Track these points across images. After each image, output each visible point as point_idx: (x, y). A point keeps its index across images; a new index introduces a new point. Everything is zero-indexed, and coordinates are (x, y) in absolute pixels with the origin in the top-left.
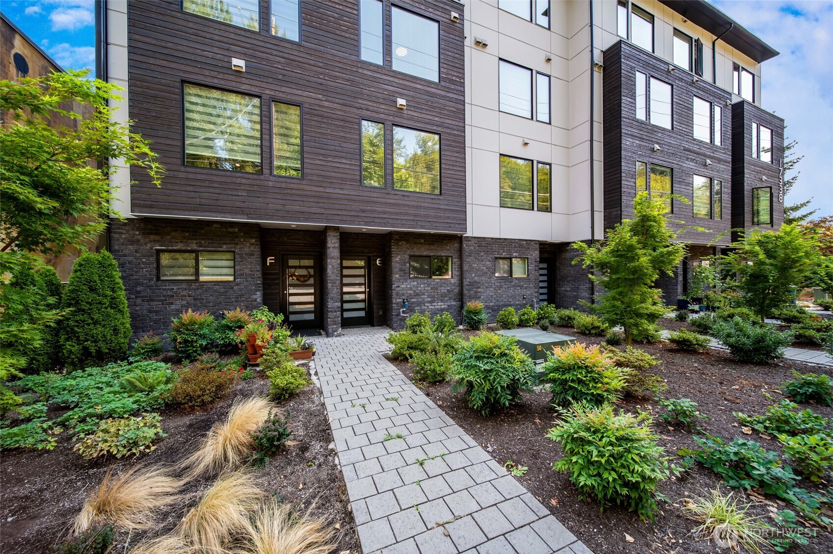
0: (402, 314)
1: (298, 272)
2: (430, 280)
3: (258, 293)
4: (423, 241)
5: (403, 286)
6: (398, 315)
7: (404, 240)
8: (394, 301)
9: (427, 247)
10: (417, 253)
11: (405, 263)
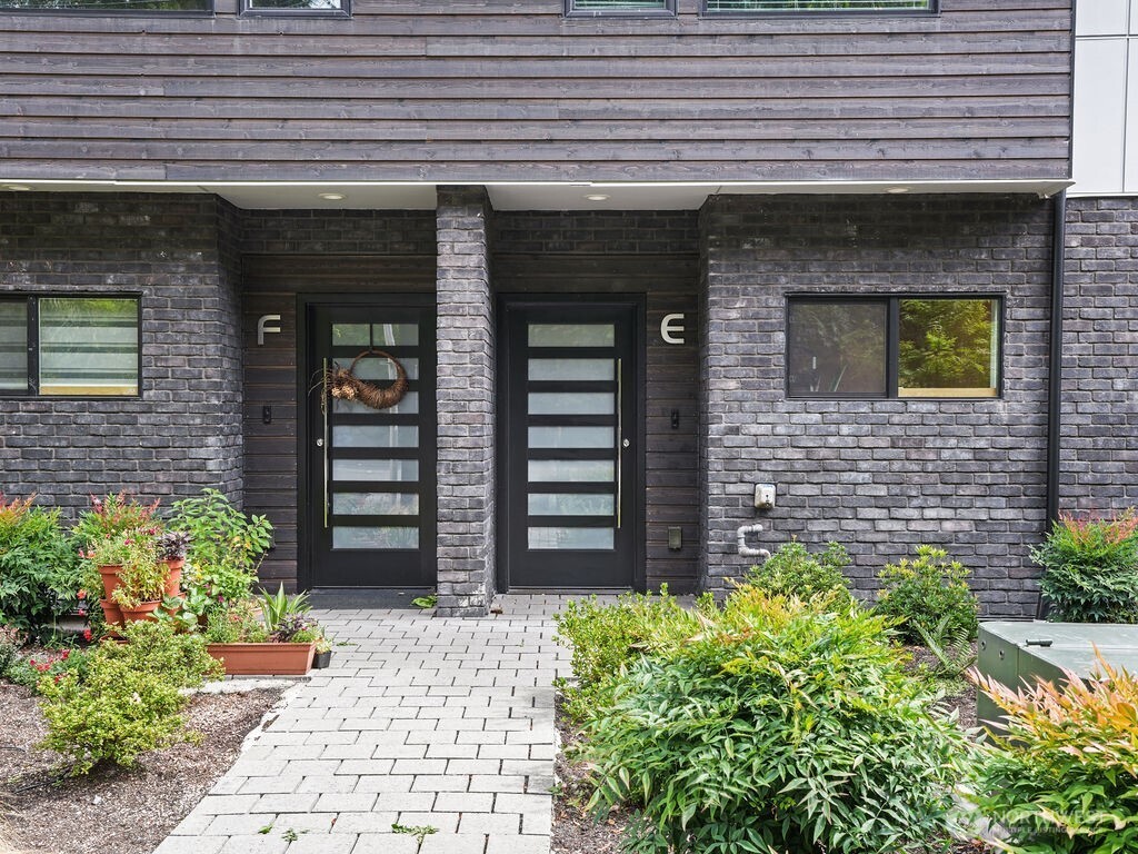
0: (744, 549)
1: (368, 369)
2: (887, 405)
3: (211, 440)
4: (852, 231)
5: (754, 429)
6: (731, 550)
7: (764, 232)
8: (715, 489)
9: (876, 257)
10: (826, 285)
11: (766, 331)
